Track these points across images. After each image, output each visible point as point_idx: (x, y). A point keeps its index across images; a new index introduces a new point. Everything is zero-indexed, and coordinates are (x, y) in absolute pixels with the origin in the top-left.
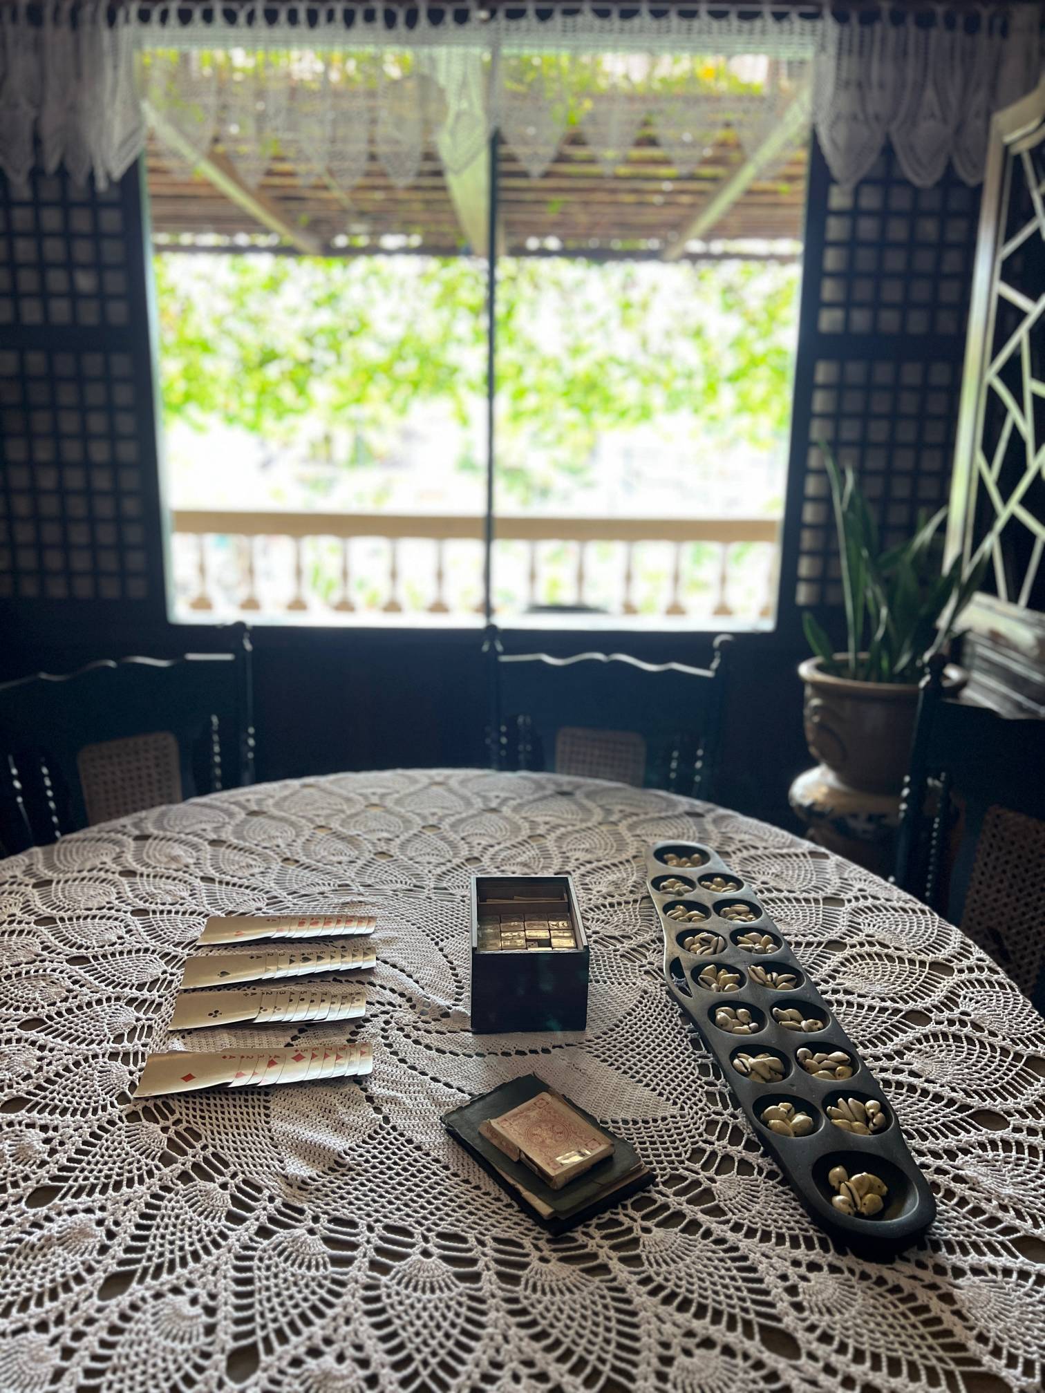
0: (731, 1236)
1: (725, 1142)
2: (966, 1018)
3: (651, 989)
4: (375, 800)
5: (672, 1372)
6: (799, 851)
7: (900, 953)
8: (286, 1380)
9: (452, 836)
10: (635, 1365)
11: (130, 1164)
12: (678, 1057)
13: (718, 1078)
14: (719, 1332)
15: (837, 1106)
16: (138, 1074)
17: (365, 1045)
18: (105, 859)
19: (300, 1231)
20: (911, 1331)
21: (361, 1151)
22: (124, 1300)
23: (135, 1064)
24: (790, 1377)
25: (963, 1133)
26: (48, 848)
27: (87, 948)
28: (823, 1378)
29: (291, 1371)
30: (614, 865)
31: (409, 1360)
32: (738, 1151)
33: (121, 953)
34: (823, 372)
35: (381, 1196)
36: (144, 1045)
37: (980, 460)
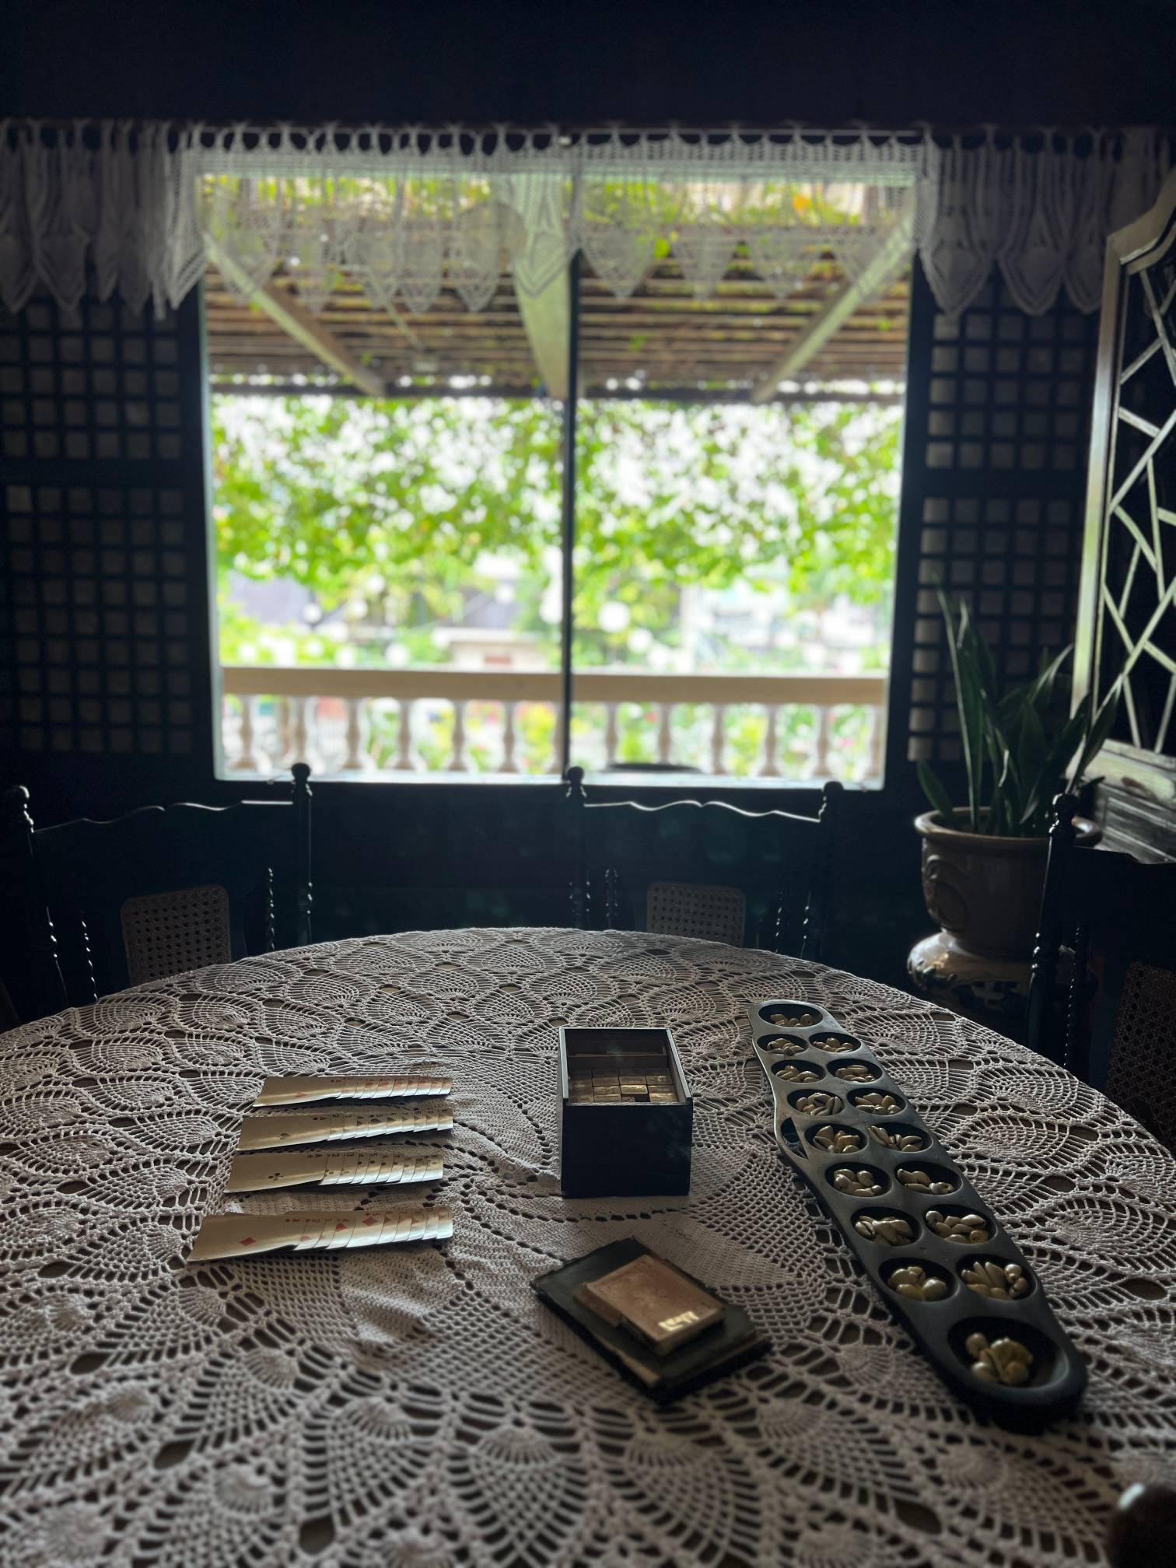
0: (858, 1407)
1: (849, 1310)
2: (1114, 1184)
3: (760, 1153)
4: (447, 958)
5: (798, 1547)
6: (920, 1012)
7: (1036, 1117)
8: (366, 1552)
9: (533, 995)
10: (756, 1539)
11: (185, 1329)
12: (792, 1223)
13: (838, 1244)
14: (849, 1506)
15: (973, 1269)
16: (192, 1238)
17: (444, 1208)
18: (149, 1019)
19: (376, 1400)
20: (1064, 1505)
21: (442, 1317)
22: (183, 1469)
23: (189, 1227)
24: (930, 1552)
25: (1115, 1302)
26: (86, 1008)
27: (132, 1109)
28: (968, 1555)
29: (372, 1543)
30: (715, 1026)
31: (501, 1533)
32: (864, 1320)
33: (170, 1115)
34: (931, 510)
35: (466, 1364)
36: (197, 1209)
37: (1106, 595)
